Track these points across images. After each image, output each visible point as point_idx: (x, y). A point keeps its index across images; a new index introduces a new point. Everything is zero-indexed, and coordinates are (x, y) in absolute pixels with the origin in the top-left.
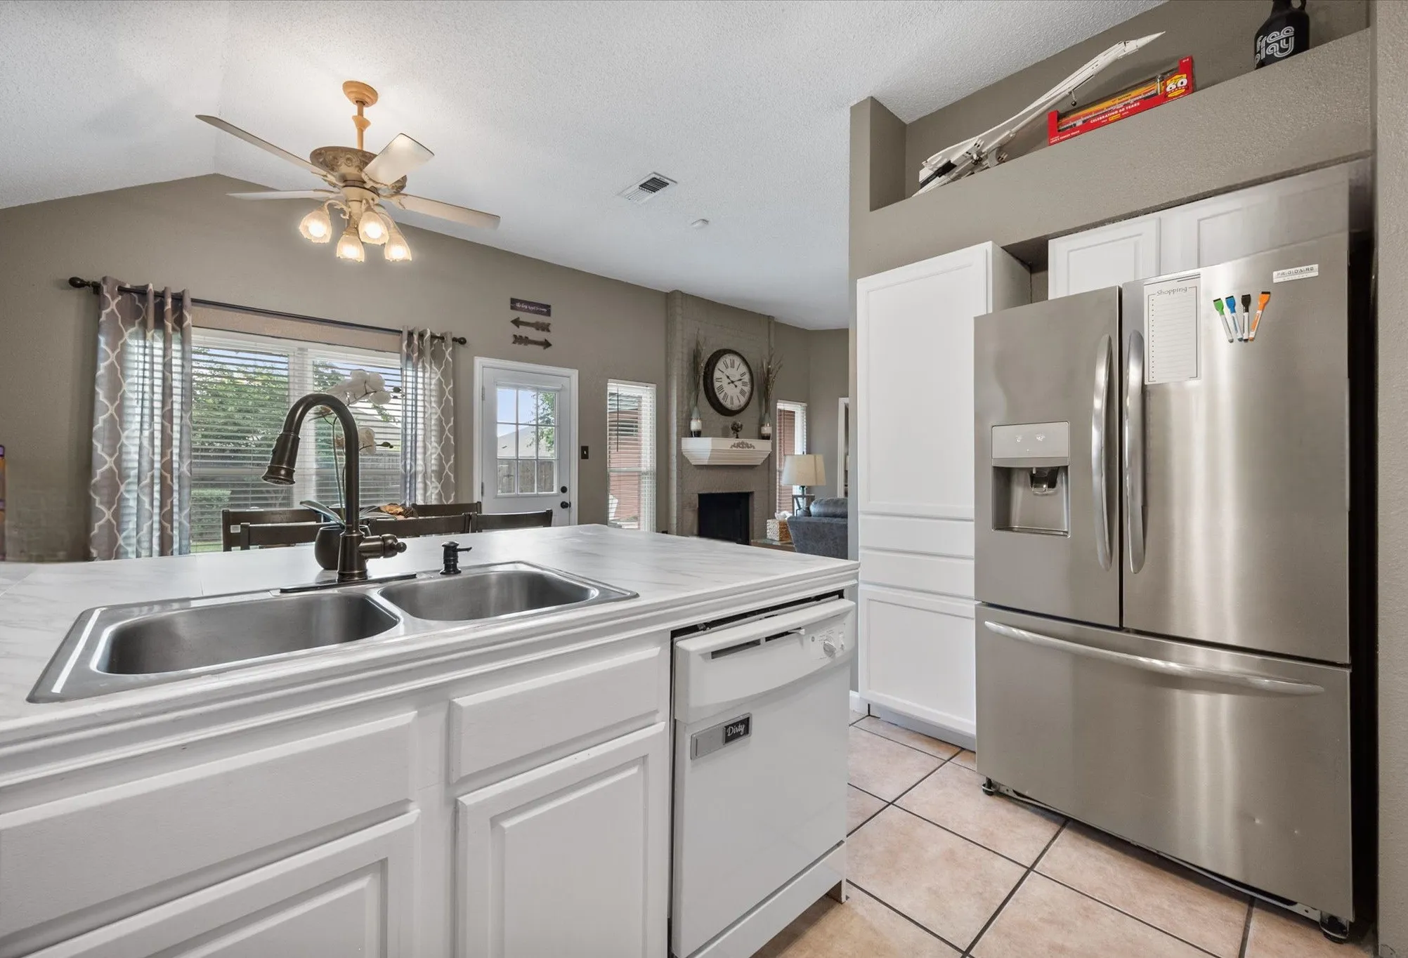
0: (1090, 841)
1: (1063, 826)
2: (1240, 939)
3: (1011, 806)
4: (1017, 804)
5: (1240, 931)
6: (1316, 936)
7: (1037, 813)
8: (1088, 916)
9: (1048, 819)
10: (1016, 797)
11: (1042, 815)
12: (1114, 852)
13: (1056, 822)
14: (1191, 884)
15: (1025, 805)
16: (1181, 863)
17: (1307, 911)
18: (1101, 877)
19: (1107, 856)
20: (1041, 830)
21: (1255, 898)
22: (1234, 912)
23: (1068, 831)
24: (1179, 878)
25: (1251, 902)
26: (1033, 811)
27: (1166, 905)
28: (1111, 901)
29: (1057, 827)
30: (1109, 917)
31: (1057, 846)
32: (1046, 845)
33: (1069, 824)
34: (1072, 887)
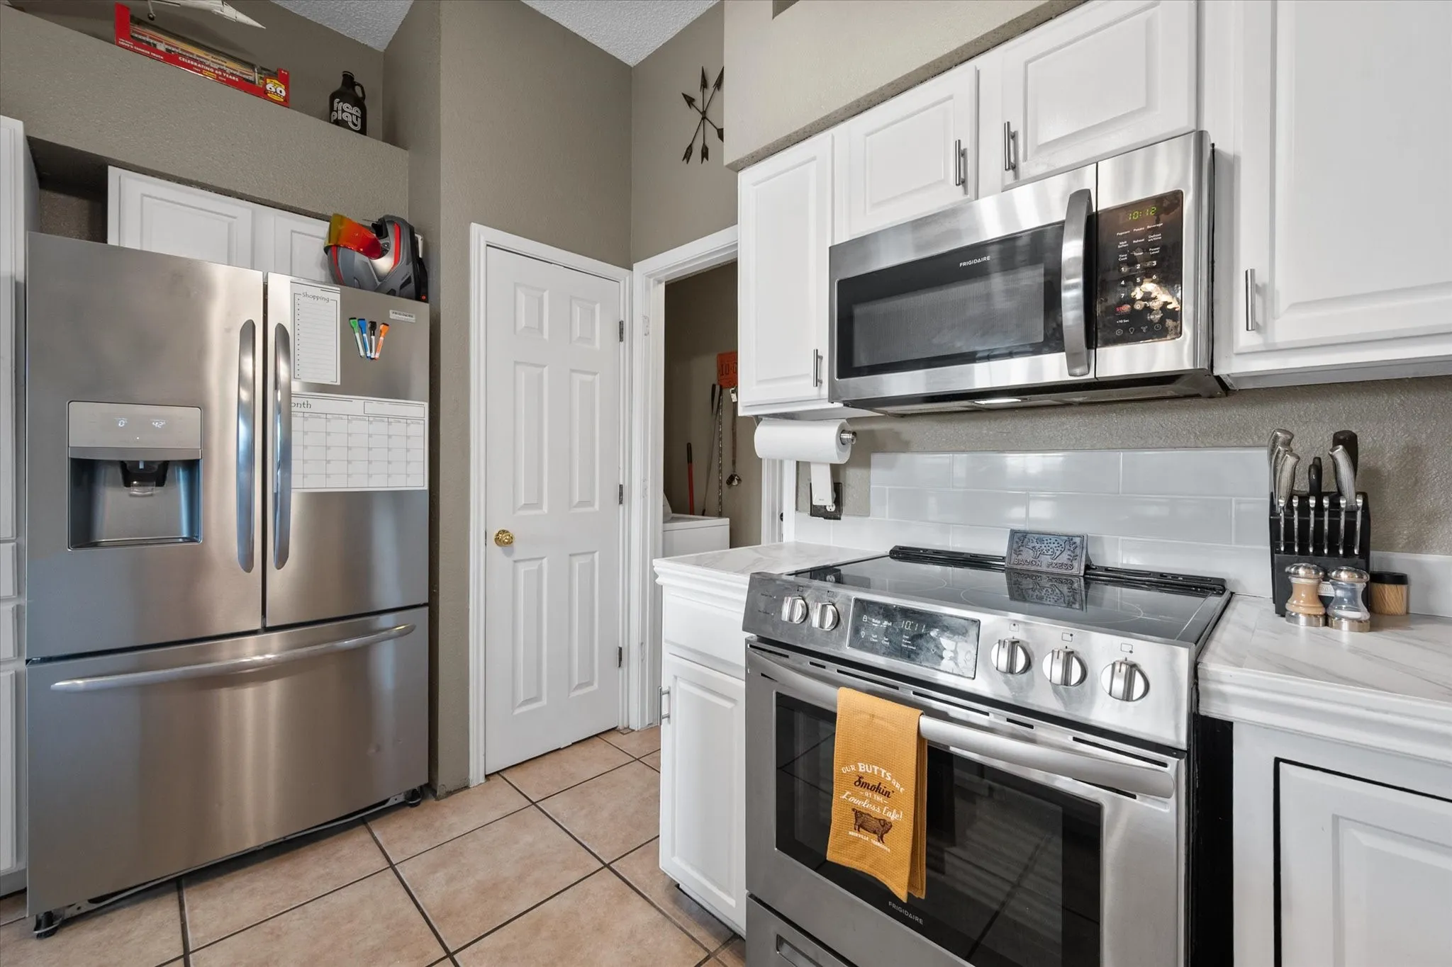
0: (219, 879)
1: (179, 889)
2: (378, 849)
3: (97, 921)
4: (101, 914)
5: (374, 844)
6: (408, 810)
7: (138, 902)
8: (278, 936)
9: (155, 896)
10: (95, 906)
11: (144, 899)
12: (249, 868)
13: (168, 892)
14: (324, 842)
15: (112, 907)
16: (305, 833)
17: (396, 799)
18: (258, 897)
19: (246, 877)
20: (161, 913)
21: (362, 817)
22: (360, 837)
23: (190, 889)
24: (313, 845)
25: (363, 821)
26: (129, 905)
27: (322, 871)
28: (284, 907)
29: (174, 896)
30: (294, 919)
31: (192, 909)
32: (179, 919)
33: (183, 882)
34: (242, 929)
